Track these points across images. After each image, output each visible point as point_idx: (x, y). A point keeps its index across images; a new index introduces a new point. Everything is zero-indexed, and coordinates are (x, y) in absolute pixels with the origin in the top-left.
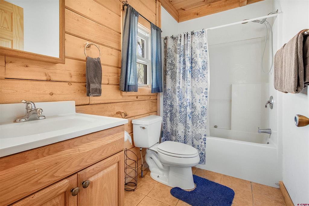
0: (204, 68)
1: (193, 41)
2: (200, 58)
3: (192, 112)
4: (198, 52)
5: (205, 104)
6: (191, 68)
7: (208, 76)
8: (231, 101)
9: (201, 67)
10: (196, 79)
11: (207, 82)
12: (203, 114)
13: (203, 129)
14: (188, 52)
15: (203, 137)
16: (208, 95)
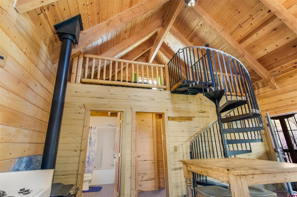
0: (95, 142)
1: (91, 131)
2: (93, 138)
3: (88, 160)
4: (93, 135)
5: (94, 156)
6: (90, 141)
7: (96, 145)
8: (102, 154)
9: (93, 141)
10: (91, 146)
11: (95, 147)
12: (93, 161)
13: (92, 167)
14: (89, 135)
15: (92, 171)
16: (95, 153)
